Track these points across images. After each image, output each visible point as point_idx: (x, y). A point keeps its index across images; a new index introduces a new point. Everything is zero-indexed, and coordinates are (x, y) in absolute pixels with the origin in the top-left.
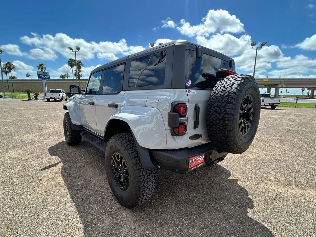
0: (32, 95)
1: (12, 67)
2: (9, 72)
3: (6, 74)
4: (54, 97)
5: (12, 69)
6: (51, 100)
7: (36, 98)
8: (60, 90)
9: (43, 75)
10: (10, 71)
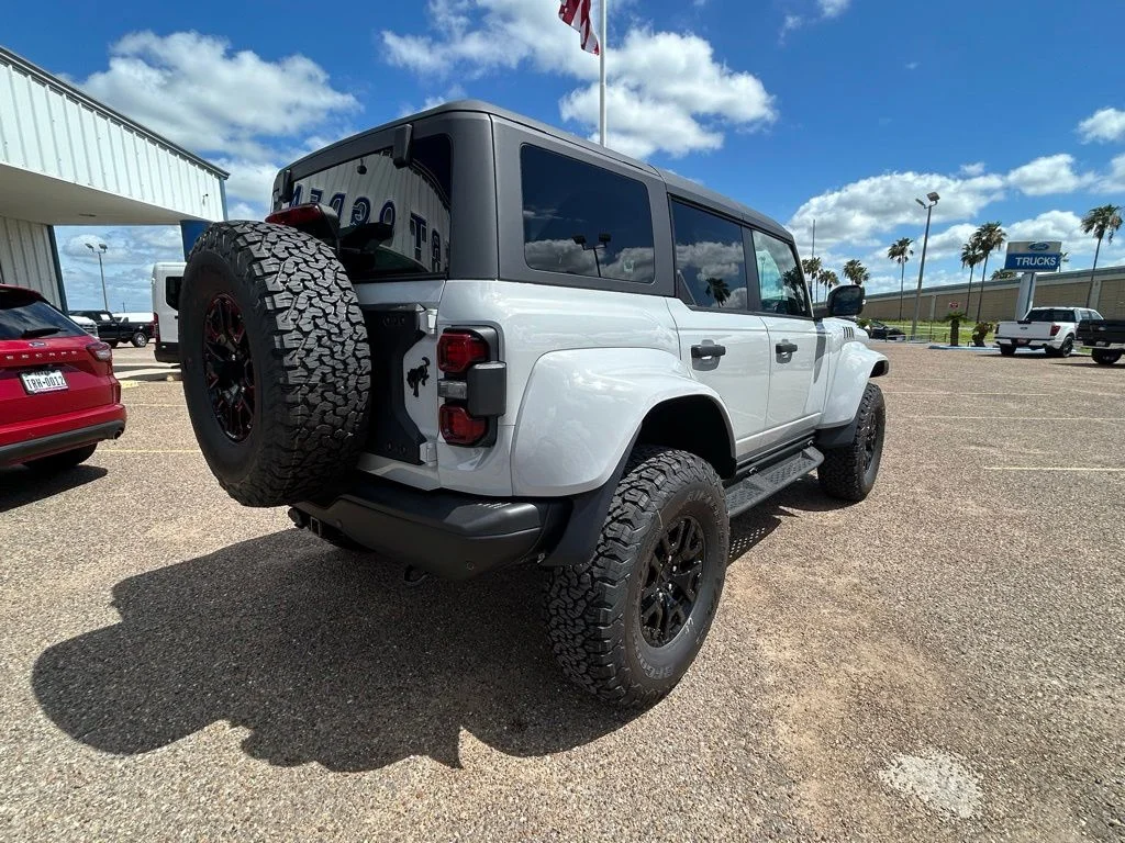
0: (967, 330)
1: (996, 238)
2: (981, 259)
3: (972, 266)
4: (1029, 340)
5: (992, 248)
6: (1019, 351)
7: (978, 341)
8: (1072, 308)
9: (1029, 256)
10: (985, 255)
